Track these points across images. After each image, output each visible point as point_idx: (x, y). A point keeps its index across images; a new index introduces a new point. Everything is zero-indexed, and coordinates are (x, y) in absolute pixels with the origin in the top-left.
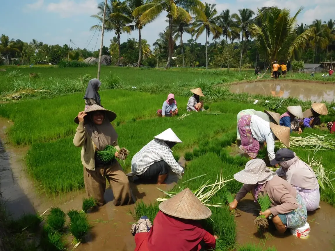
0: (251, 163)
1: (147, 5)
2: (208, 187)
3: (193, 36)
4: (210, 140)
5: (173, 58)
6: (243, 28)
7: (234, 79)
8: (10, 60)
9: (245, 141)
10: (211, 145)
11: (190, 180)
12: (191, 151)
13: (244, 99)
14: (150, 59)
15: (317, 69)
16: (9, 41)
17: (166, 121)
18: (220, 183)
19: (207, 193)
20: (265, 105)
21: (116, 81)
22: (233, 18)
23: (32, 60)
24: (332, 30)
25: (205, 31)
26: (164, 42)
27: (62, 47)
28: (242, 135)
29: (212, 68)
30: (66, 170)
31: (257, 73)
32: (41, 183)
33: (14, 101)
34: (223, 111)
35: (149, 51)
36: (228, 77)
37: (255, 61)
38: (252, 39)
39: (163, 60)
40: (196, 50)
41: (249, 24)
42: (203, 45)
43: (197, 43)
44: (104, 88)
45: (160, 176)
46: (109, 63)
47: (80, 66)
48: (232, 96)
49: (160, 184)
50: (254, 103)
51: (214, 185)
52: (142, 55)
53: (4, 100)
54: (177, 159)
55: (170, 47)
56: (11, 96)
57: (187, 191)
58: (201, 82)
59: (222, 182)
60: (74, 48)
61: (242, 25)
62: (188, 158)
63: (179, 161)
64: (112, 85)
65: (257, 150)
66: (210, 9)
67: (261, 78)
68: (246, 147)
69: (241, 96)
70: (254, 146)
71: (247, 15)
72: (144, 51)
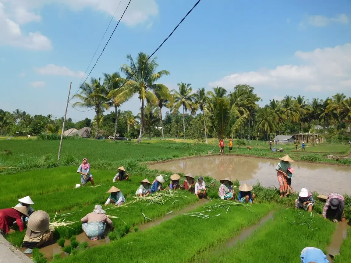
7: (185, 155)
15: (290, 140)
21: (72, 159)
22: (208, 95)
24: (302, 105)
25: (182, 106)
35: (134, 122)
44: (62, 164)
47: (58, 138)
64: (69, 162)
66: (186, 88)
67: (211, 153)
71: (221, 92)
72: (129, 123)
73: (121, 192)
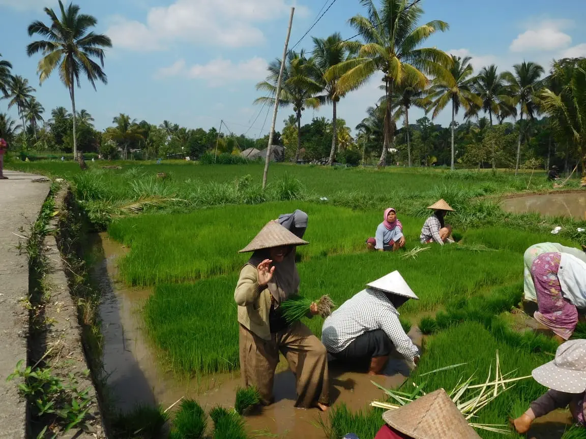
0: (568, 349)
1: (349, 61)
2: (471, 389)
3: (427, 112)
4: (469, 297)
5: (391, 150)
6: (523, 97)
7: (507, 188)
8: (129, 153)
9: (546, 303)
10: (471, 308)
11: (435, 371)
12: (433, 316)
13: (531, 224)
14: (349, 151)
16: (129, 124)
17: (384, 258)
18: (496, 383)
19: (471, 401)
20: (577, 237)
21: (294, 186)
22: (503, 80)
23: (161, 152)
25: (450, 104)
26: (375, 122)
27: (208, 132)
28: (540, 292)
29: (462, 167)
30: (210, 334)
31: (552, 177)
32: (167, 353)
33: (132, 215)
34: (490, 244)
35: (349, 138)
36: (495, 184)
37: (547, 156)
38: (539, 115)
39: (373, 154)
40: (433, 136)
41: (535, 90)
42: (446, 128)
43: (435, 124)
44: (273, 198)
45: (374, 359)
46: (280, 158)
47: (233, 162)
48: (507, 217)
49: (373, 375)
50: (552, 232)
51: (484, 386)
52: (337, 144)
53: (118, 212)
54: (406, 329)
55: (387, 130)
56: (128, 207)
57: (441, 395)
58: (446, 192)
59: (499, 382)
60: (227, 133)
61: (519, 91)
62: (426, 328)
63: (410, 333)
64: (287, 193)
65: (573, 324)
66: (461, 66)
67: (561, 186)
68: (548, 316)
69: (525, 219)
70: (567, 315)
71: (530, 73)
72: (341, 139)
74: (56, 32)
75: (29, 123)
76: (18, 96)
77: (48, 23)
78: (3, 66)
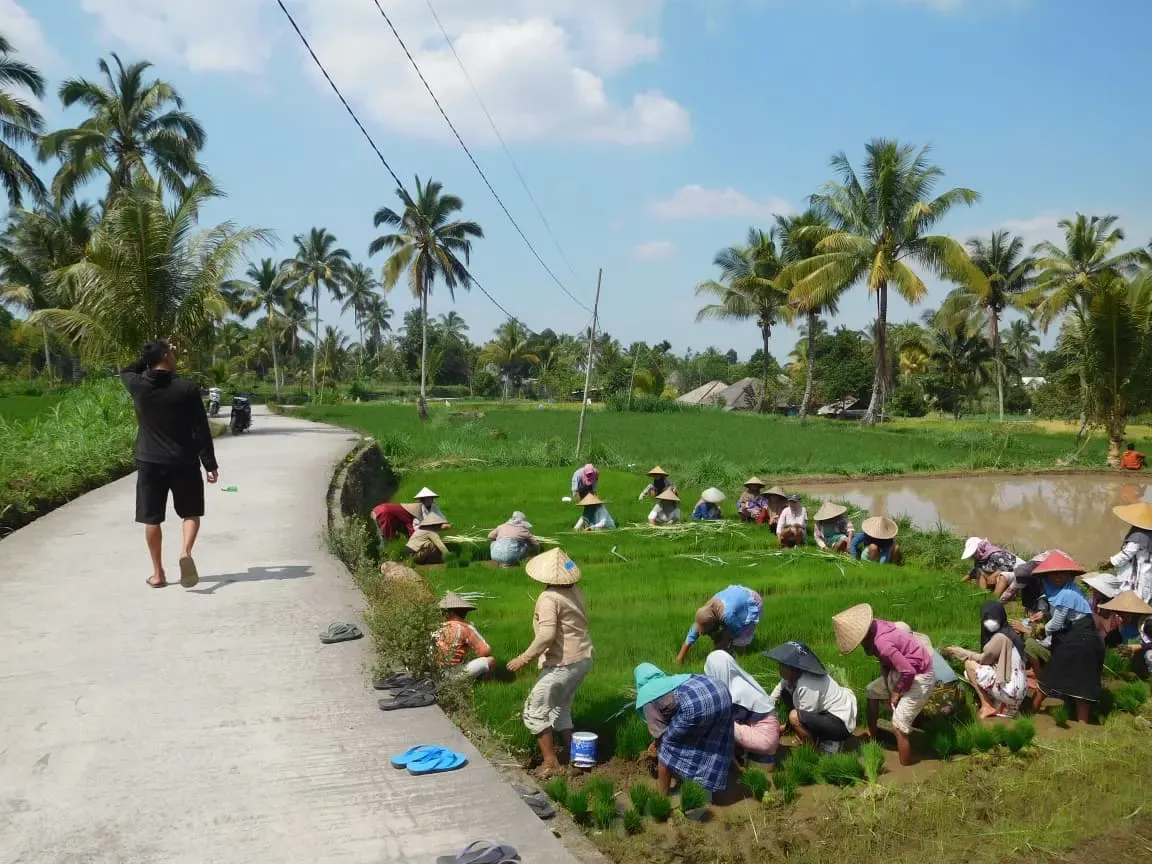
16: (523, 335)
67: (1066, 463)
72: (908, 363)
73: (603, 506)
74: (410, 222)
75: (368, 336)
76: (356, 295)
77: (400, 209)
78: (339, 257)
